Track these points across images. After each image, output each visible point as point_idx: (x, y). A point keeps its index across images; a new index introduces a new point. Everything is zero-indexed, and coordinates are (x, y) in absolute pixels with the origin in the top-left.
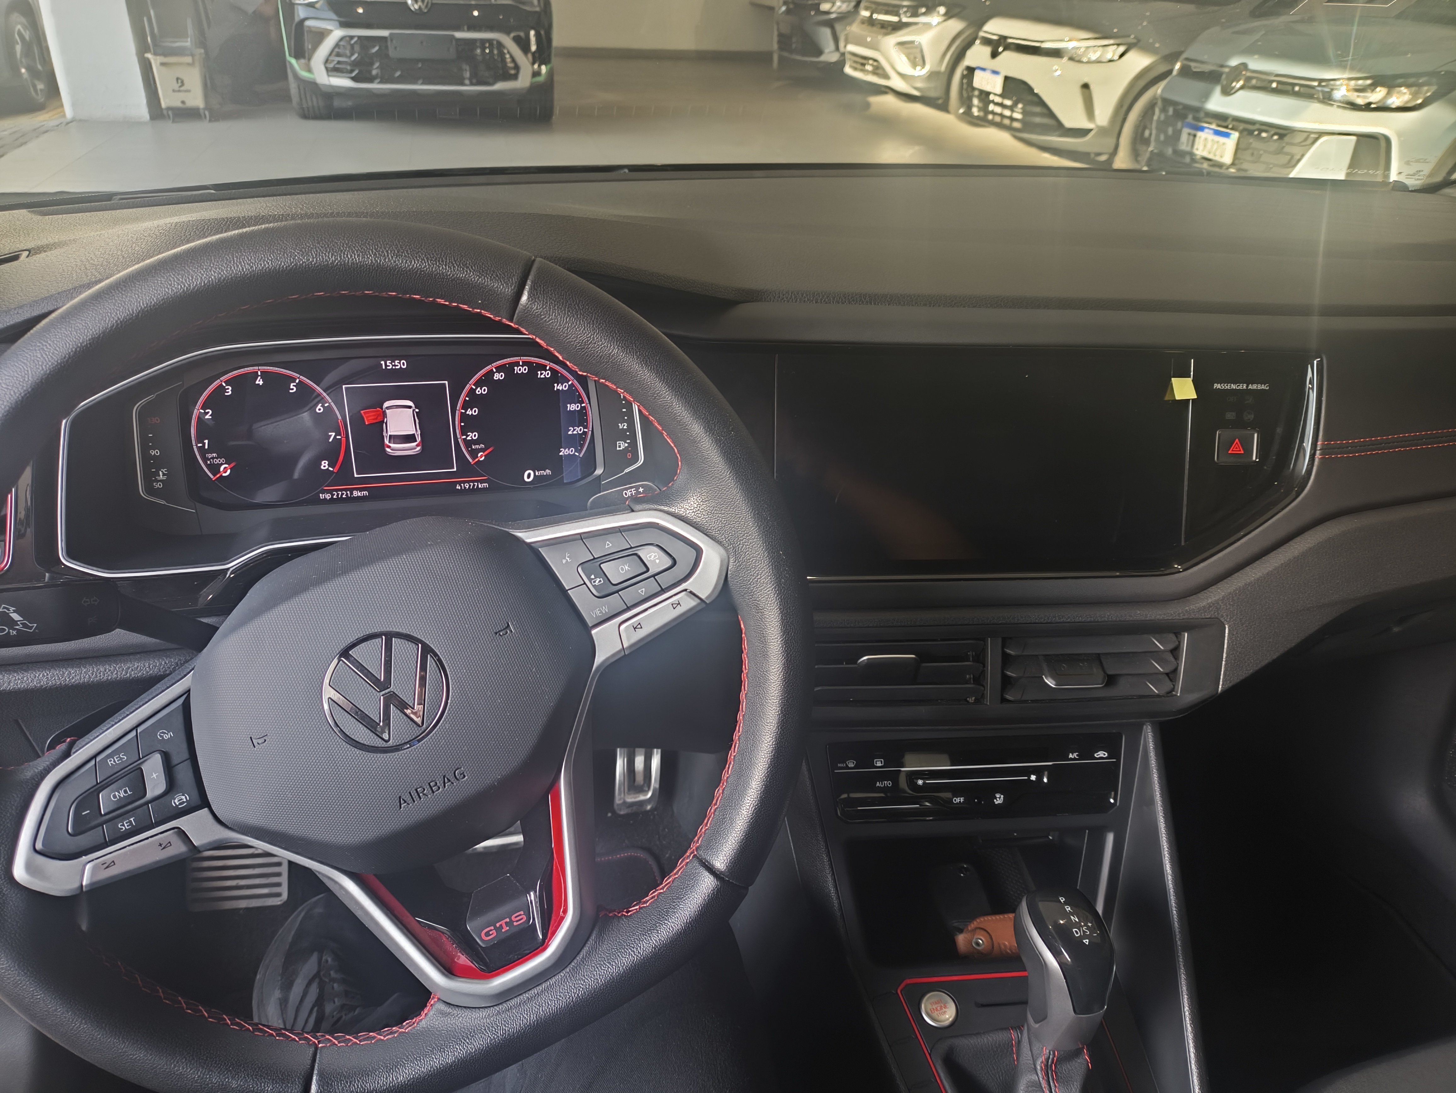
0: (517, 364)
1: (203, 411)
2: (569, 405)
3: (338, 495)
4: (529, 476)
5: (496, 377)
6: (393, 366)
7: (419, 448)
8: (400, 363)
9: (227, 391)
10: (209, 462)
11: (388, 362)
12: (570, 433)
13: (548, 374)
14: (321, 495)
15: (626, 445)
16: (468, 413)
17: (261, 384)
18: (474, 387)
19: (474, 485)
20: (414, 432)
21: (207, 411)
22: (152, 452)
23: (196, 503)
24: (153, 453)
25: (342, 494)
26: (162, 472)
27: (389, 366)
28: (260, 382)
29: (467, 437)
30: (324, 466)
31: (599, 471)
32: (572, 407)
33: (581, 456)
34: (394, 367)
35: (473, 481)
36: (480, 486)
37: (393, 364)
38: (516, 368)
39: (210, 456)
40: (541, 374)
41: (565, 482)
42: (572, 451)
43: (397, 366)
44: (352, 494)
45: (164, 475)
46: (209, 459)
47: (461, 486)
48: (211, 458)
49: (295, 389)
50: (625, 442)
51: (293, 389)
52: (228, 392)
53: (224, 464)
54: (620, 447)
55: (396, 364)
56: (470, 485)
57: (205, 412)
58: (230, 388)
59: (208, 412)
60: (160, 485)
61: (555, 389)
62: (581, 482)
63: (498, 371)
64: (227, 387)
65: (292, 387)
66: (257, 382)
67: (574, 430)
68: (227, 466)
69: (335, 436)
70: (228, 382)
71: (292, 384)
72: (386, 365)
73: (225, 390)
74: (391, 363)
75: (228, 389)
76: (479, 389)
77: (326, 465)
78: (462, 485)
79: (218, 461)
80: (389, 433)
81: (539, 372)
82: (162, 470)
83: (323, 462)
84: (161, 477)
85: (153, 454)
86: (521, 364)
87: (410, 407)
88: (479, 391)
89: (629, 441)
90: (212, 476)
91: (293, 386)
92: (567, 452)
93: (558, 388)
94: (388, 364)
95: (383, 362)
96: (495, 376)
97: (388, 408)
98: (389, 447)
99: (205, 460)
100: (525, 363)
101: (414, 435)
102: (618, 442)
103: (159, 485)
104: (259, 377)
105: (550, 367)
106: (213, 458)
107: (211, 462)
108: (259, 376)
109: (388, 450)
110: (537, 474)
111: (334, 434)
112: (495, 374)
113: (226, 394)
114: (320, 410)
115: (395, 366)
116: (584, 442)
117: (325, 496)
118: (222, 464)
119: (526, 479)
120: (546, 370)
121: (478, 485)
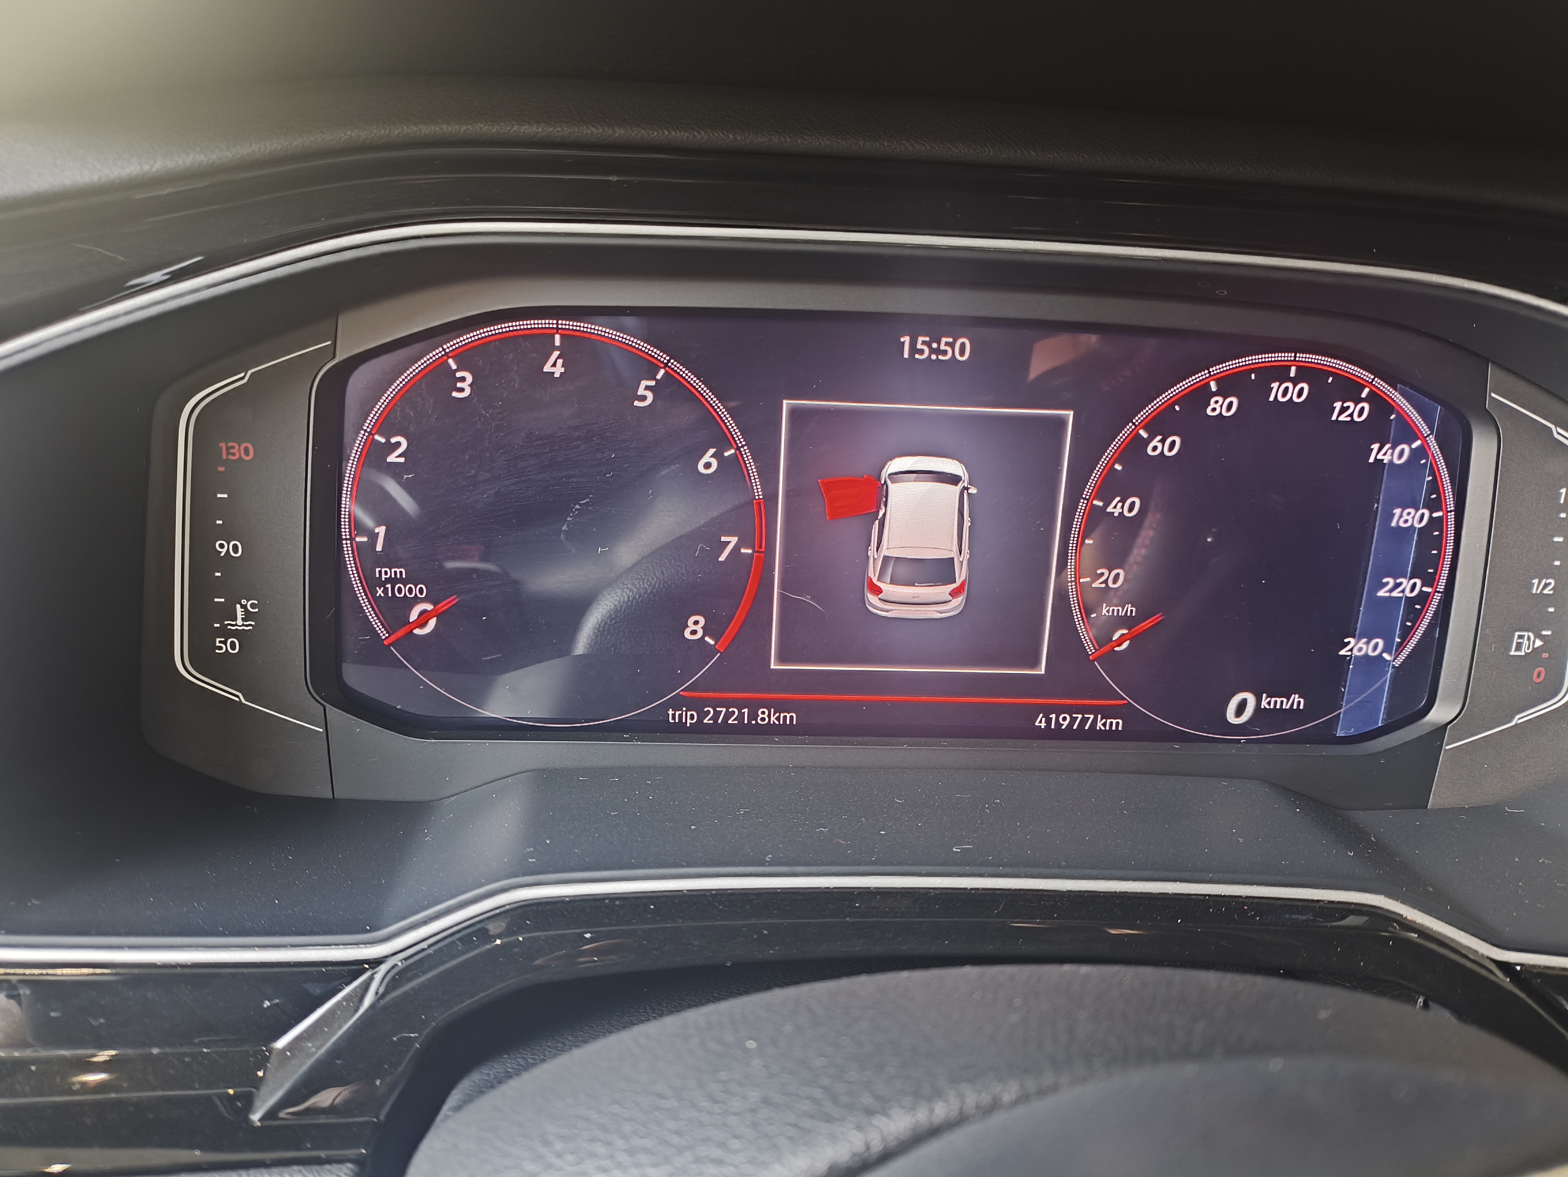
0: (1280, 373)
1: (383, 440)
2: (1397, 511)
3: (717, 714)
4: (1241, 708)
5: (1214, 410)
6: (932, 351)
7: (960, 600)
8: (952, 345)
9: (459, 385)
10: (380, 592)
11: (921, 339)
12: (1382, 593)
13: (1361, 413)
14: (671, 712)
15: (1538, 643)
16: (1110, 509)
17: (557, 375)
18: (1143, 433)
19: (1084, 721)
20: (954, 554)
21: (393, 440)
22: (222, 546)
23: (328, 706)
24: (223, 548)
25: (729, 715)
26: (243, 606)
27: (921, 352)
28: (554, 366)
29: (1093, 581)
30: (694, 632)
31: (1440, 713)
32: (1405, 517)
33: (1397, 663)
34: (934, 357)
35: (1083, 710)
36: (1099, 725)
37: (935, 345)
38: (1275, 385)
39: (385, 573)
40: (1343, 410)
41: (1340, 733)
42: (1375, 647)
43: (945, 353)
44: (753, 716)
45: (248, 616)
46: (383, 584)
47: (1048, 721)
48: (388, 580)
49: (650, 399)
50: (1538, 636)
51: (643, 398)
52: (462, 390)
53: (423, 600)
54: (1519, 647)
55: (943, 347)
56: (1073, 720)
57: (388, 441)
58: (469, 378)
59: (398, 444)
60: (232, 644)
61: (1371, 460)
62: (1383, 739)
63: (1223, 392)
64: (459, 374)
65: (641, 391)
66: (547, 368)
67: (1397, 585)
68: (429, 607)
69: (737, 548)
70: (464, 357)
71: (644, 383)
72: (914, 350)
73: (453, 381)
74: (928, 344)
75: (463, 379)
76: (1155, 442)
77: (699, 628)
78: (1053, 716)
79: (405, 590)
80: (884, 552)
81: (1338, 405)
82: (244, 602)
83: (691, 621)
84: (239, 622)
85: (224, 550)
86: (1292, 374)
87: (954, 480)
88: (1155, 448)
89: (1549, 633)
90: (383, 634)
91: (647, 388)
92: (1360, 649)
93: (1380, 457)
94: (919, 346)
95: (906, 339)
96: (1212, 405)
97: (895, 476)
98: (877, 591)
99: (371, 583)
100: (1306, 373)
101: (952, 560)
102: (1517, 634)
103: (225, 647)
104: (556, 354)
105: (1371, 393)
106: (393, 581)
107: (385, 591)
108: (557, 348)
109: (872, 598)
110: (1264, 704)
111: (734, 540)
112: (1213, 400)
113: (455, 394)
114: (708, 465)
115: (938, 351)
116: (1414, 624)
117: (681, 716)
118: (416, 600)
119: (1231, 717)
120: (1357, 400)
121: (1095, 721)
